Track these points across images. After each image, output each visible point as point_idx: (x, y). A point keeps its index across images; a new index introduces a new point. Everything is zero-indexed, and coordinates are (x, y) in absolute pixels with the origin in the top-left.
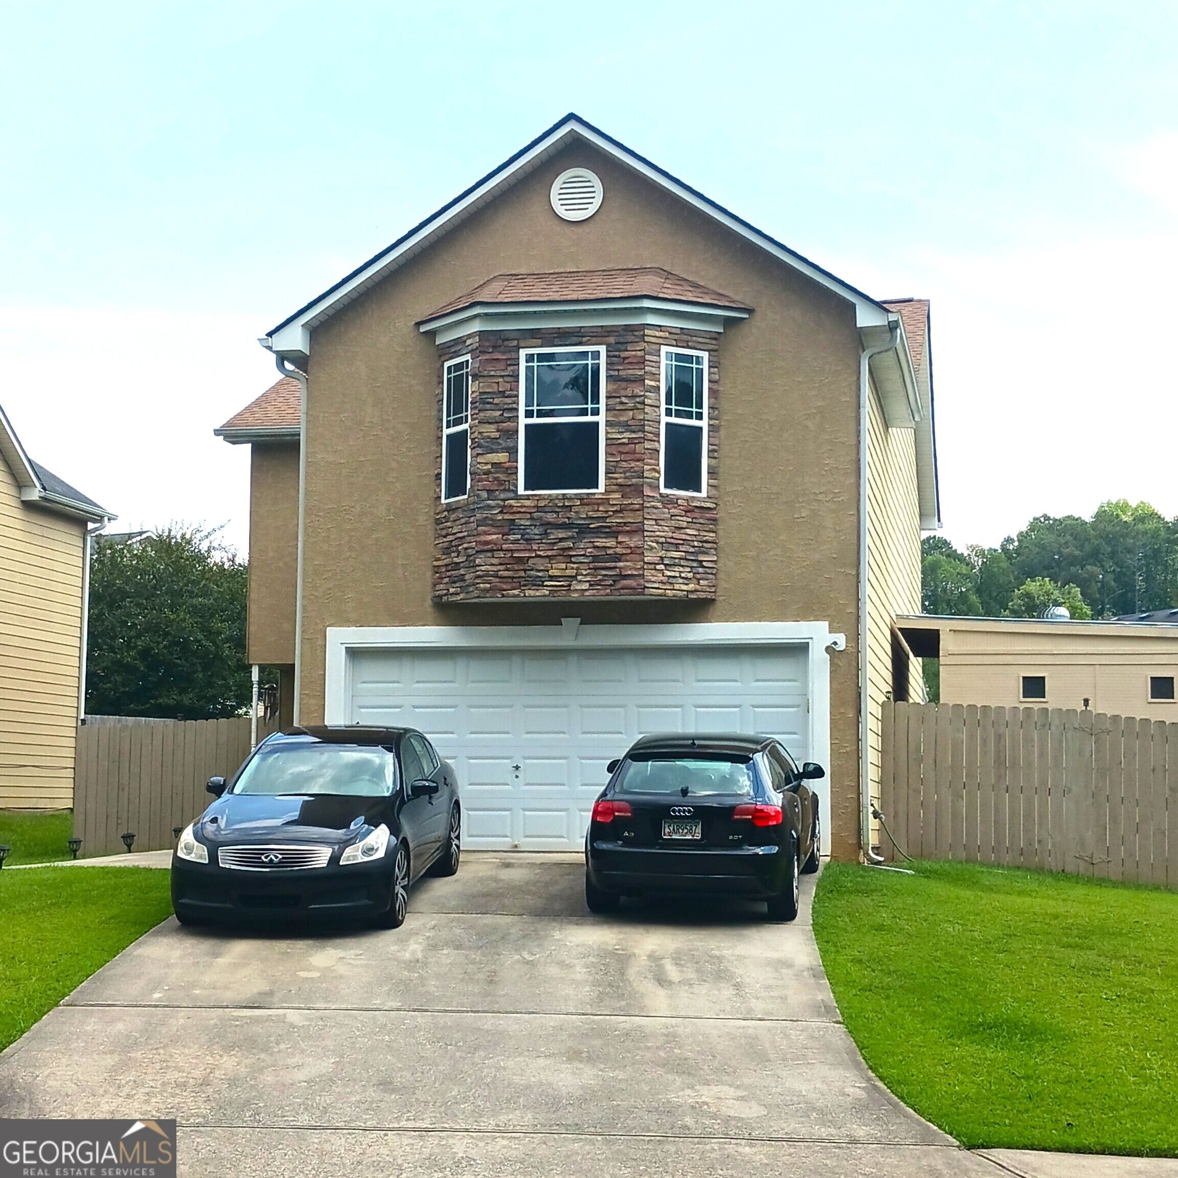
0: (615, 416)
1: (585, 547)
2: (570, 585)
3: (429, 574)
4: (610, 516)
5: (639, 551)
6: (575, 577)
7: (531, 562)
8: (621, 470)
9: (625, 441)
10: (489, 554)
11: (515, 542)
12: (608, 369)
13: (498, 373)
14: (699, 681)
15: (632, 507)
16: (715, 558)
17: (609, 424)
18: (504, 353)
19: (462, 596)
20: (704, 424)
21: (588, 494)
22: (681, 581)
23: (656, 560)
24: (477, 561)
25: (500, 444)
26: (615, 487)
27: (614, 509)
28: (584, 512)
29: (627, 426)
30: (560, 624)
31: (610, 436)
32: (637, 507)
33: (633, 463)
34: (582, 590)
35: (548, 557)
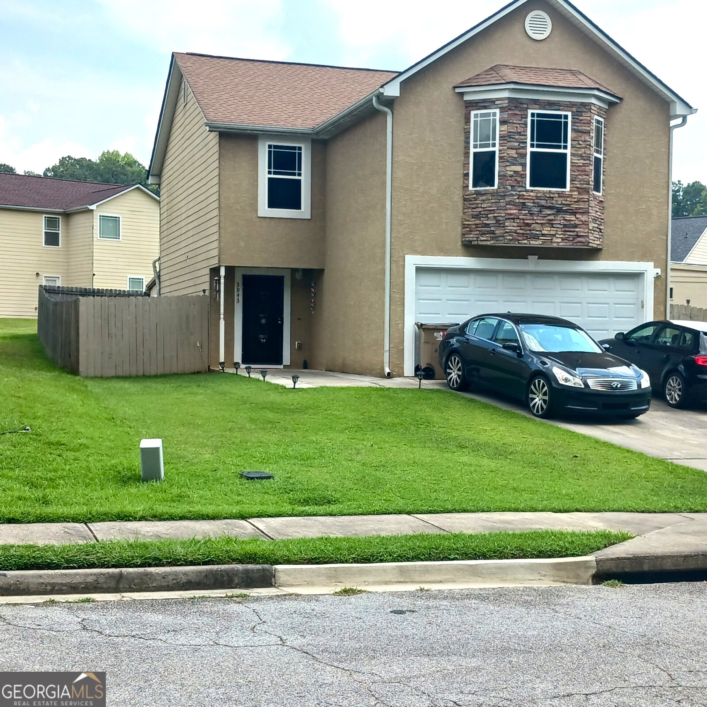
0: (576, 151)
1: (559, 219)
2: (552, 239)
3: (460, 228)
4: (572, 204)
5: (586, 223)
6: (554, 235)
7: (533, 226)
8: (578, 180)
9: (581, 164)
10: (512, 221)
11: (525, 215)
12: (572, 125)
13: (518, 122)
14: (589, 290)
15: (583, 200)
16: (603, 228)
18: (520, 111)
19: (492, 242)
20: (602, 157)
21: (562, 191)
22: (596, 239)
23: (592, 228)
24: (506, 224)
25: (518, 161)
26: (575, 189)
27: (575, 200)
28: (560, 201)
29: (581, 157)
30: (527, 259)
31: (573, 161)
32: (586, 200)
33: (584, 177)
34: (558, 242)
35: (541, 224)
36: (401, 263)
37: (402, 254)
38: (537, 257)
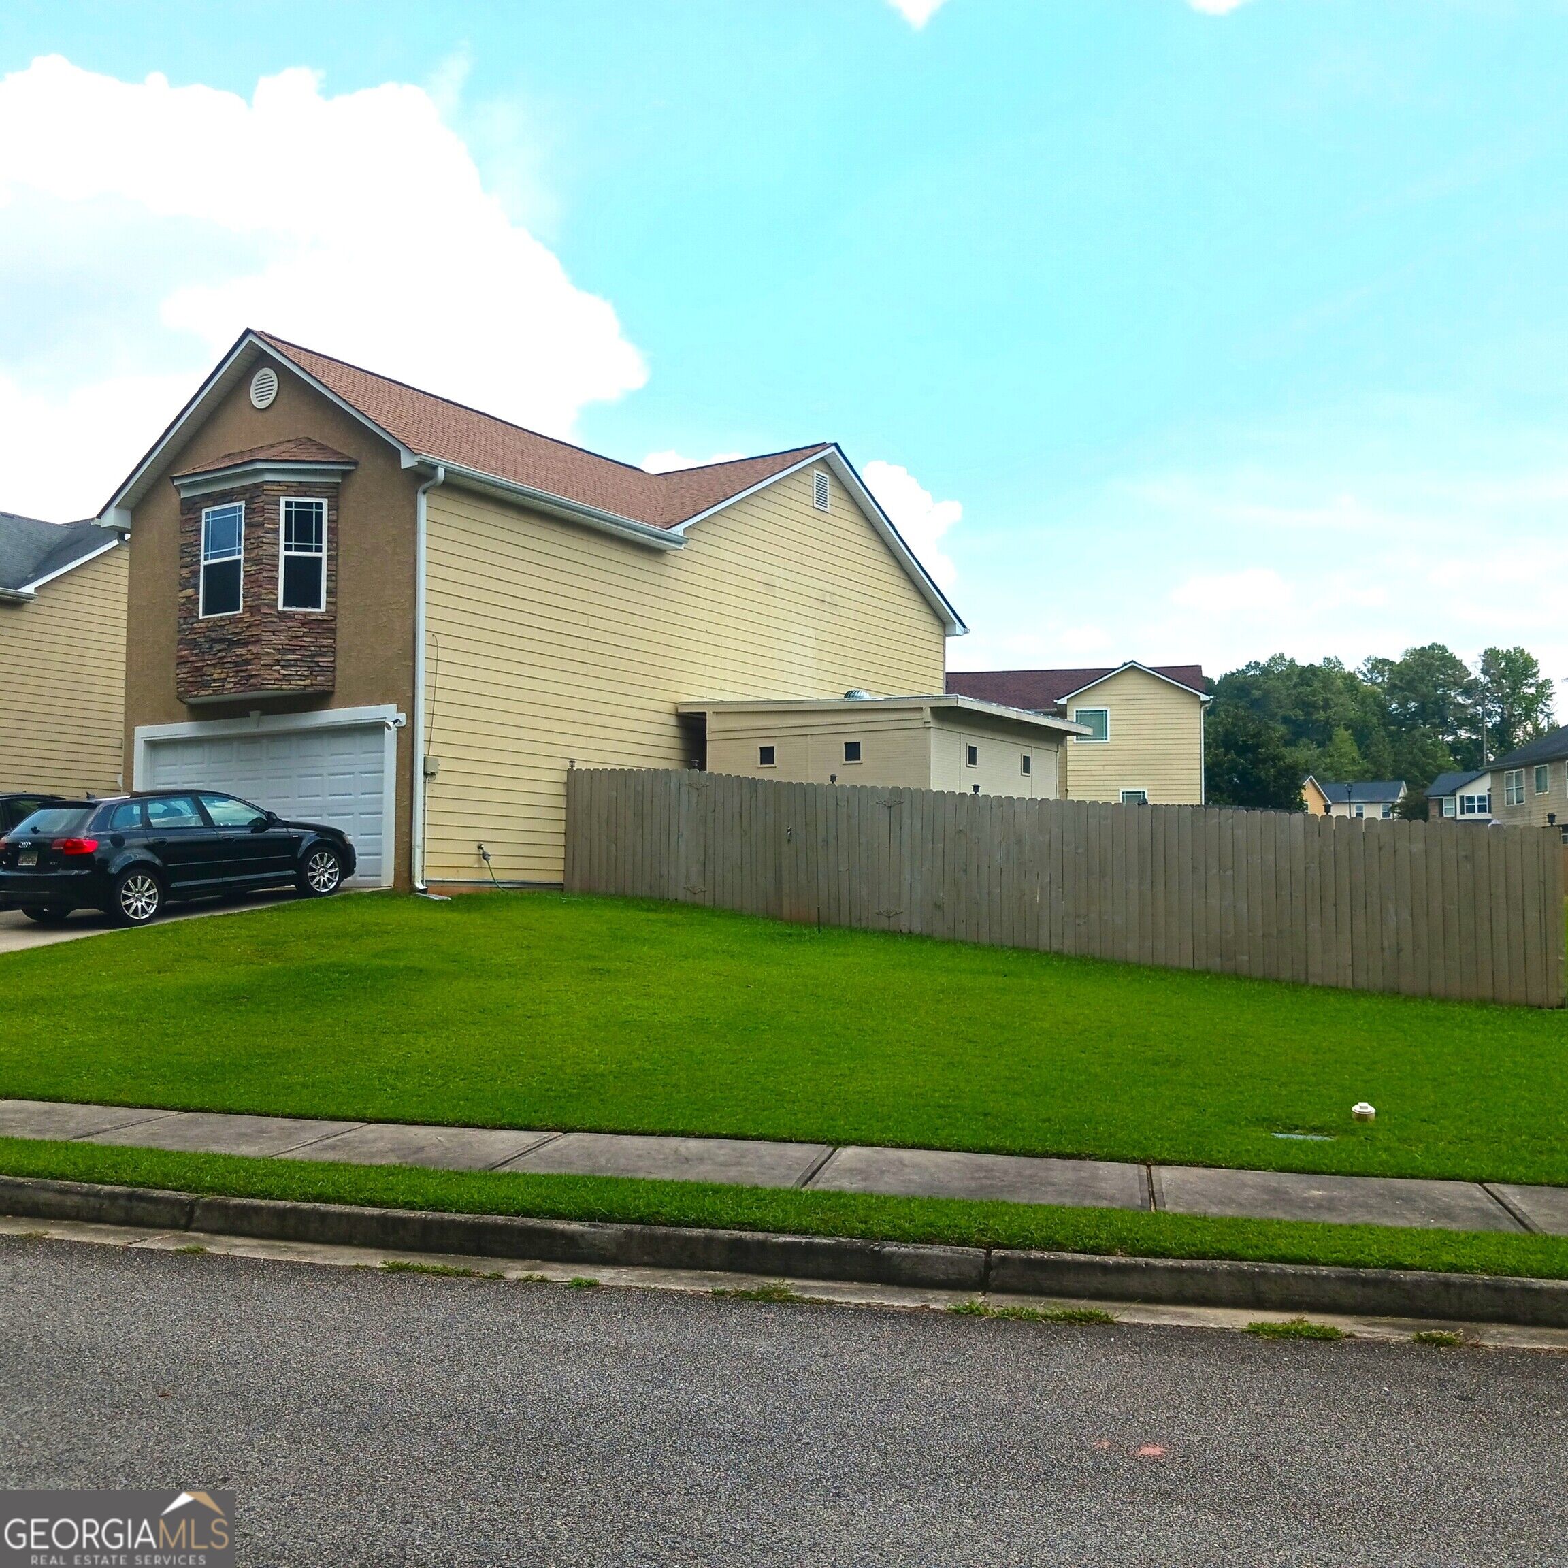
0: (248, 554)
1: (231, 657)
2: (223, 686)
4: (245, 631)
5: (260, 656)
6: (226, 679)
7: (205, 669)
8: (251, 595)
11: (196, 655)
13: (191, 529)
16: (332, 659)
17: (245, 560)
20: (323, 555)
21: (233, 615)
22: (297, 678)
23: (271, 662)
25: (190, 582)
26: (247, 609)
27: (247, 625)
28: (232, 629)
29: (252, 561)
30: (248, 717)
31: (246, 569)
37: (133, 726)
38: (260, 712)
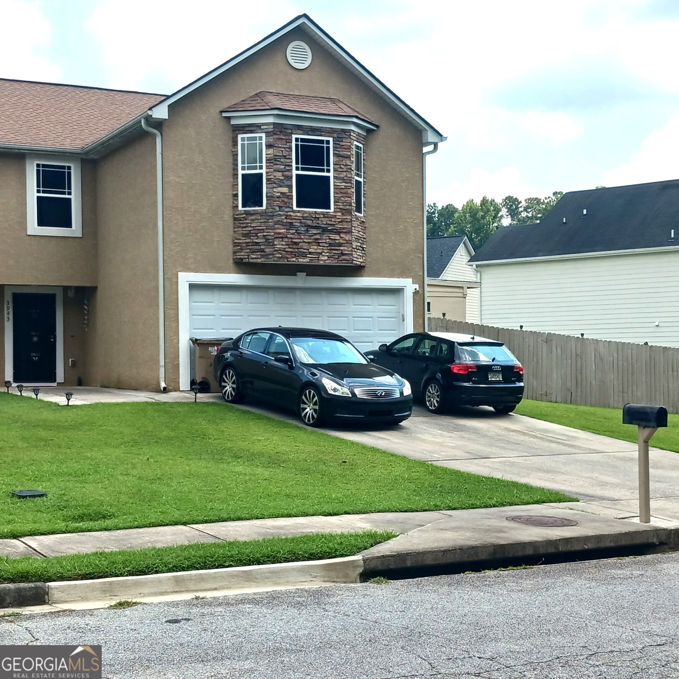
0: (338, 174)
1: (326, 238)
2: (318, 257)
3: (231, 246)
5: (350, 242)
6: (321, 253)
7: (300, 244)
9: (343, 187)
10: (281, 240)
11: (293, 234)
12: (334, 150)
14: (354, 305)
15: (347, 220)
16: (366, 246)
17: (335, 178)
18: (284, 136)
19: (262, 260)
20: (362, 180)
21: (327, 212)
22: (359, 257)
23: (355, 247)
24: (275, 243)
25: (284, 183)
26: (339, 210)
28: (325, 221)
29: (343, 180)
30: (296, 275)
31: (336, 184)
32: (349, 220)
33: (347, 199)
34: (324, 259)
35: (309, 242)
36: (174, 280)
37: (174, 272)
38: (305, 274)
